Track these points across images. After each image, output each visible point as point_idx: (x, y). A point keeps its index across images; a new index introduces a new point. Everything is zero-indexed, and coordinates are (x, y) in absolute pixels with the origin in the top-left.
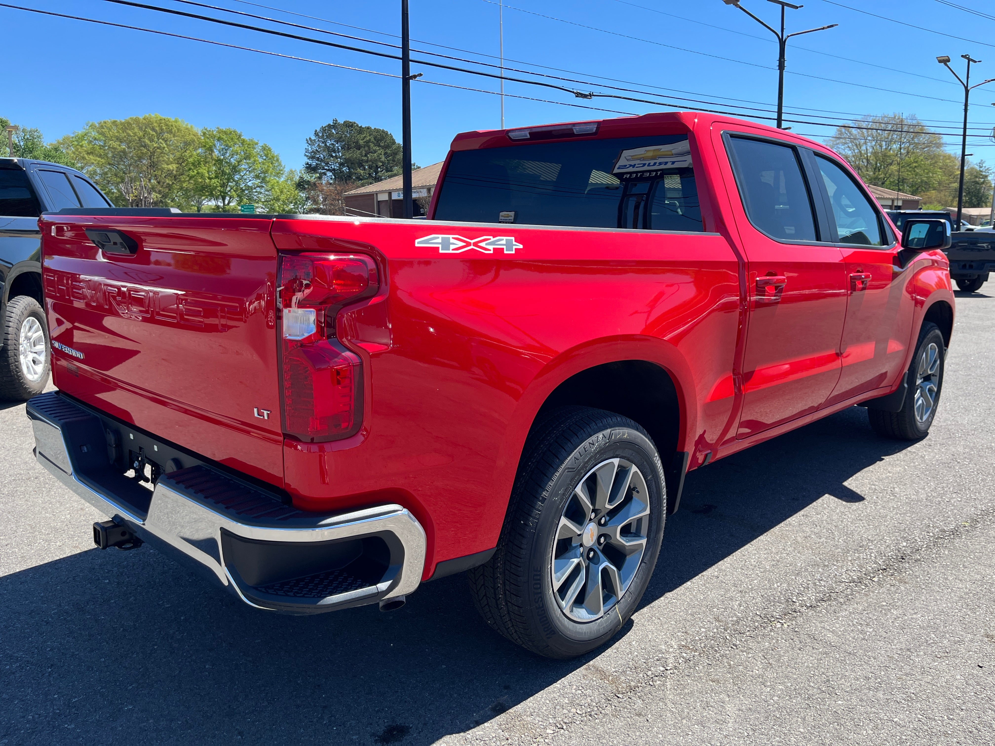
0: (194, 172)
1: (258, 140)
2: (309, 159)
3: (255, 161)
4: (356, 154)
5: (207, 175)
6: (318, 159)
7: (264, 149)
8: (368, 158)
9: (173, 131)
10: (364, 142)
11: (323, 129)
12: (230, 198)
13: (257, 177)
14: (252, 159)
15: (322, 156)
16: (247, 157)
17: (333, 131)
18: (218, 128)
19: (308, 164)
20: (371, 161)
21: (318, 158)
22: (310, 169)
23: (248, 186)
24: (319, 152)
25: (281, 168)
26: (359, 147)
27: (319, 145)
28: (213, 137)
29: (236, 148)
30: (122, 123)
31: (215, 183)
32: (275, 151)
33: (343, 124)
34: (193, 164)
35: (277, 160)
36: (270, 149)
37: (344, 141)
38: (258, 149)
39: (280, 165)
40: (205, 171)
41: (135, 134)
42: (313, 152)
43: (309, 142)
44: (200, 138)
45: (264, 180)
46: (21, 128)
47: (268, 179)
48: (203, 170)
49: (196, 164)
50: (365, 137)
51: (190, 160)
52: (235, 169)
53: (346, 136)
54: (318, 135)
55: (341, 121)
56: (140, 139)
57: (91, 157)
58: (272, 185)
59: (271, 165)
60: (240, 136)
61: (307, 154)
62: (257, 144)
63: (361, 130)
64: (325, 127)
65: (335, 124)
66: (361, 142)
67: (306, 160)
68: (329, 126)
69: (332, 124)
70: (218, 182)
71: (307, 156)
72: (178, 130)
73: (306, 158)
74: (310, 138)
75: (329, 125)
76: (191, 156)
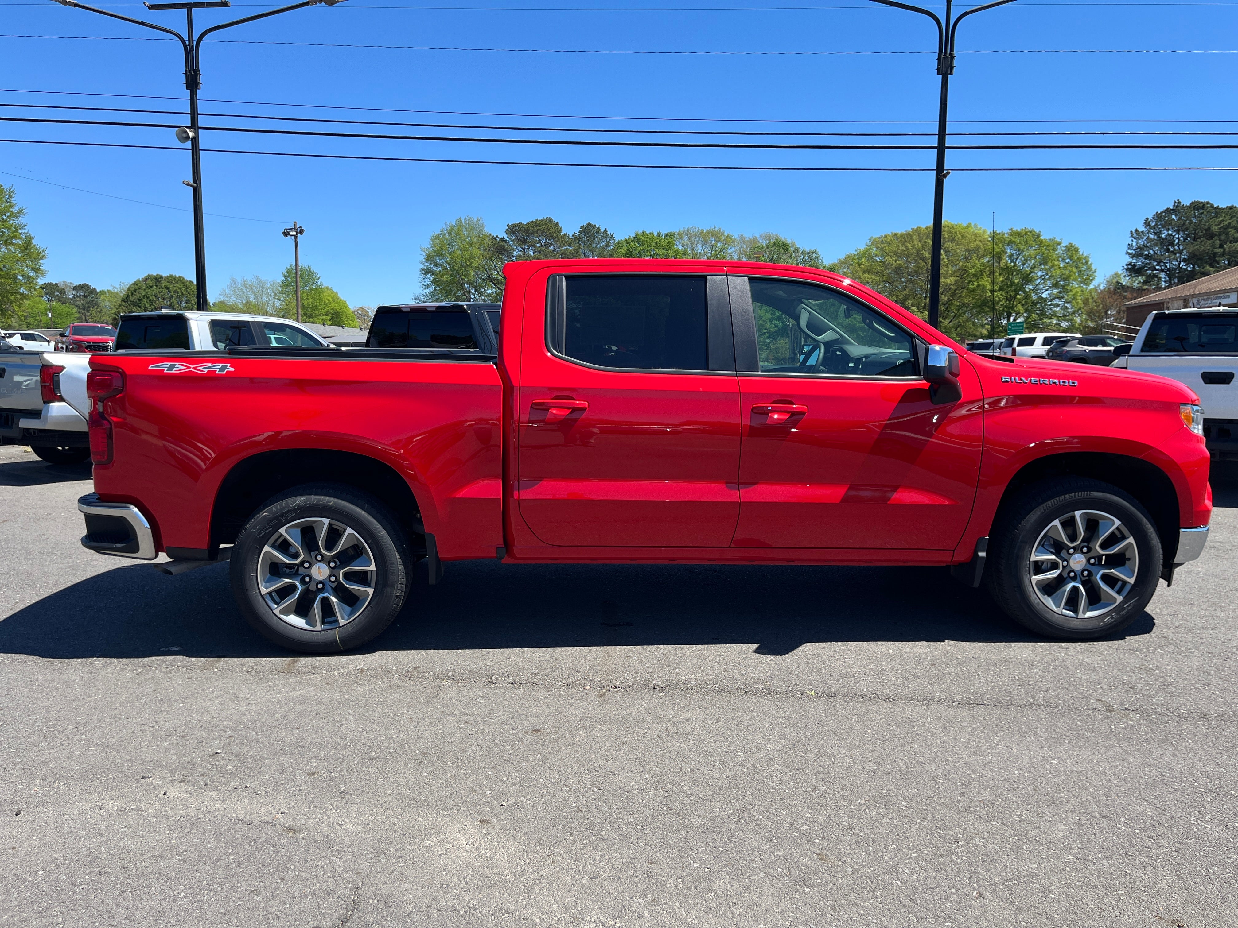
0: (974, 285)
1: (1061, 239)
2: (1132, 257)
3: (1053, 266)
4: (1205, 246)
5: (989, 287)
6: (1147, 257)
7: (1069, 250)
8: (1224, 250)
9: (956, 238)
10: (1220, 229)
11: (1159, 217)
12: (1017, 315)
13: (1055, 285)
14: (1050, 264)
15: (1151, 252)
16: (1044, 261)
17: (1174, 217)
18: (1011, 229)
19: (1130, 264)
20: (1229, 254)
21: (1147, 255)
22: (1133, 270)
23: (1042, 298)
24: (1147, 247)
25: (1091, 273)
26: (1210, 235)
27: (1148, 238)
28: (1003, 240)
29: (1032, 252)
30: (902, 235)
31: (998, 296)
32: (1083, 251)
33: (1190, 207)
34: (975, 275)
35: (1087, 262)
36: (1076, 250)
37: (1187, 229)
38: (1060, 250)
39: (1089, 268)
40: (987, 283)
41: (913, 246)
42: (1139, 247)
43: (1135, 235)
44: (987, 245)
45: (1064, 289)
46: (801, 250)
47: (1069, 288)
48: (986, 282)
49: (978, 275)
50: (1223, 221)
51: (971, 271)
52: (1027, 279)
53: (1191, 222)
54: (1149, 225)
55: (1186, 202)
56: (918, 251)
57: (866, 275)
58: (1073, 295)
59: (1074, 270)
60: (1039, 236)
61: (1130, 251)
62: (1059, 244)
63: (1218, 211)
64: (1161, 213)
65: (1177, 206)
66: (1215, 229)
67: (1127, 259)
68: (1168, 211)
69: (1172, 208)
70: (1001, 295)
71: (1129, 254)
72: (962, 236)
73: (1127, 256)
74: (1136, 230)
75: (1168, 209)
76: (973, 267)
